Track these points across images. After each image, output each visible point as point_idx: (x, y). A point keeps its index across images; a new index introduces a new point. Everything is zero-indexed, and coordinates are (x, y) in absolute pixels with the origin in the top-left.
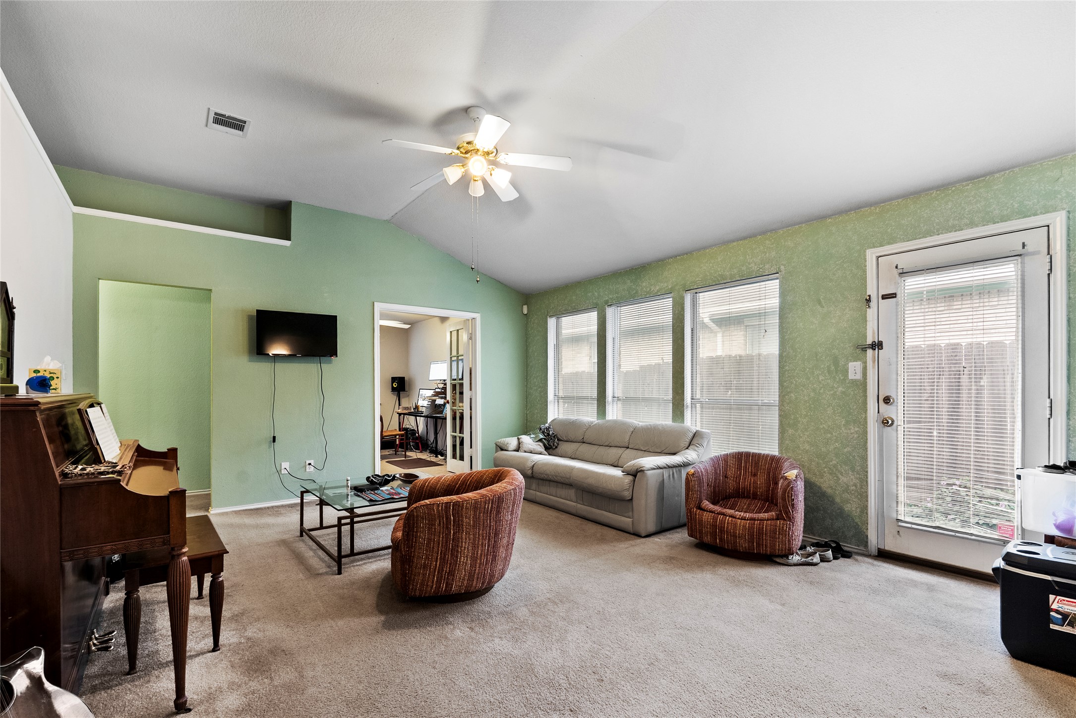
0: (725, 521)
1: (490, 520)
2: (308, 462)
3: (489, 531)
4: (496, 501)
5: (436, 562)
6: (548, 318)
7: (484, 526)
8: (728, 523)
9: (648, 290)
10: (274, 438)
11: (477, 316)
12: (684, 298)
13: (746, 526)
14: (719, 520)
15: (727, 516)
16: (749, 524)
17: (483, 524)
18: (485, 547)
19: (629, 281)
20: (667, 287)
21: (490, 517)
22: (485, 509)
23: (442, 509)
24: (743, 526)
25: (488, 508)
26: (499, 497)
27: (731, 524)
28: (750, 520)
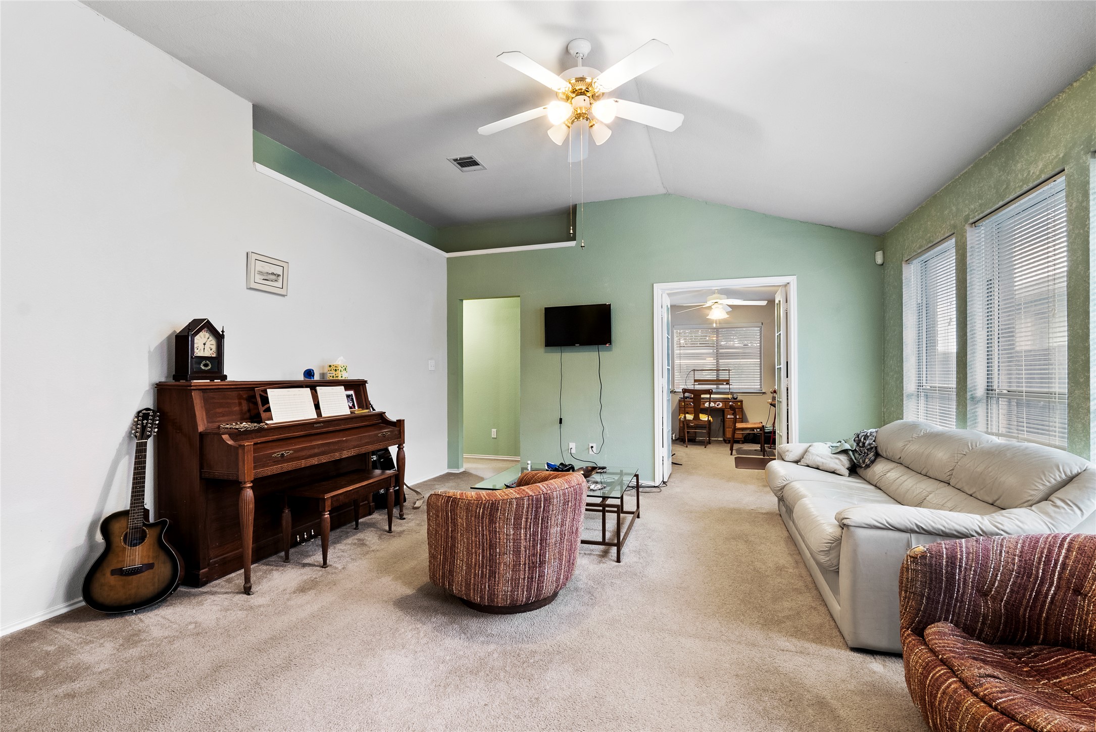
0: (943, 683)
1: (482, 527)
2: (591, 445)
3: (482, 540)
4: (488, 507)
5: (441, 556)
6: (903, 265)
7: (476, 533)
8: (944, 693)
9: (1025, 175)
10: (561, 420)
11: (792, 280)
12: (1088, 170)
13: (978, 721)
14: (934, 675)
15: (957, 676)
16: (988, 720)
17: (476, 530)
18: (479, 557)
19: (996, 169)
20: (1055, 157)
21: (482, 523)
22: (476, 513)
23: (444, 501)
24: (973, 718)
25: (479, 513)
26: (492, 503)
27: (951, 697)
28: (1002, 713)
